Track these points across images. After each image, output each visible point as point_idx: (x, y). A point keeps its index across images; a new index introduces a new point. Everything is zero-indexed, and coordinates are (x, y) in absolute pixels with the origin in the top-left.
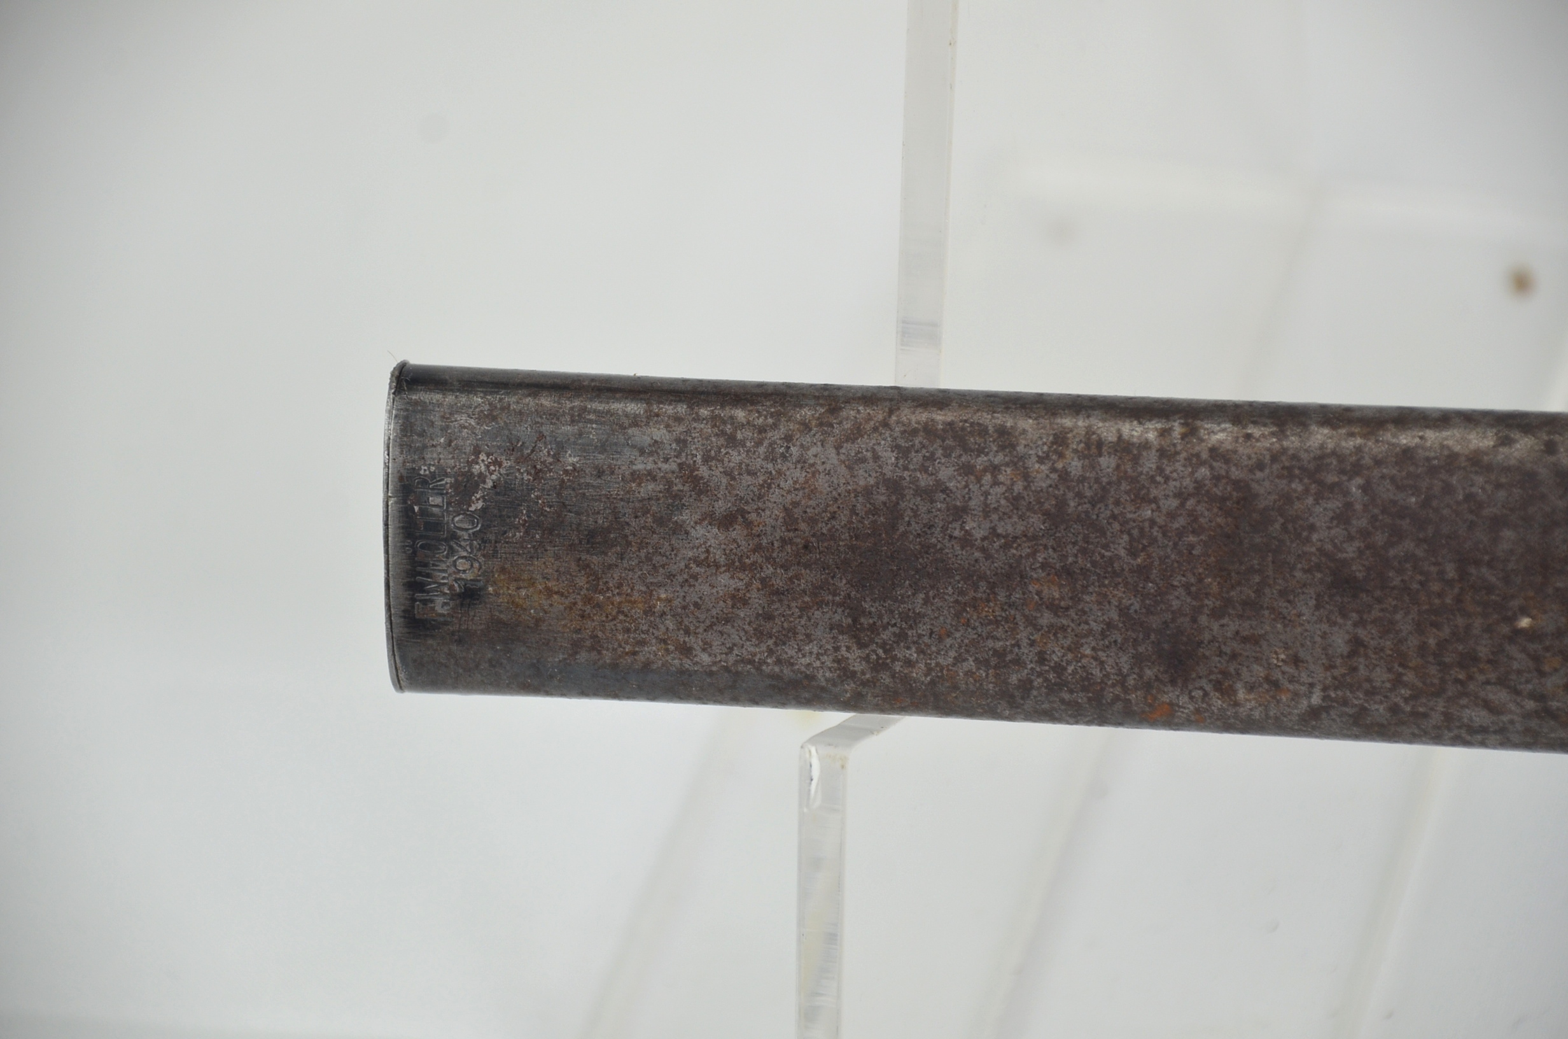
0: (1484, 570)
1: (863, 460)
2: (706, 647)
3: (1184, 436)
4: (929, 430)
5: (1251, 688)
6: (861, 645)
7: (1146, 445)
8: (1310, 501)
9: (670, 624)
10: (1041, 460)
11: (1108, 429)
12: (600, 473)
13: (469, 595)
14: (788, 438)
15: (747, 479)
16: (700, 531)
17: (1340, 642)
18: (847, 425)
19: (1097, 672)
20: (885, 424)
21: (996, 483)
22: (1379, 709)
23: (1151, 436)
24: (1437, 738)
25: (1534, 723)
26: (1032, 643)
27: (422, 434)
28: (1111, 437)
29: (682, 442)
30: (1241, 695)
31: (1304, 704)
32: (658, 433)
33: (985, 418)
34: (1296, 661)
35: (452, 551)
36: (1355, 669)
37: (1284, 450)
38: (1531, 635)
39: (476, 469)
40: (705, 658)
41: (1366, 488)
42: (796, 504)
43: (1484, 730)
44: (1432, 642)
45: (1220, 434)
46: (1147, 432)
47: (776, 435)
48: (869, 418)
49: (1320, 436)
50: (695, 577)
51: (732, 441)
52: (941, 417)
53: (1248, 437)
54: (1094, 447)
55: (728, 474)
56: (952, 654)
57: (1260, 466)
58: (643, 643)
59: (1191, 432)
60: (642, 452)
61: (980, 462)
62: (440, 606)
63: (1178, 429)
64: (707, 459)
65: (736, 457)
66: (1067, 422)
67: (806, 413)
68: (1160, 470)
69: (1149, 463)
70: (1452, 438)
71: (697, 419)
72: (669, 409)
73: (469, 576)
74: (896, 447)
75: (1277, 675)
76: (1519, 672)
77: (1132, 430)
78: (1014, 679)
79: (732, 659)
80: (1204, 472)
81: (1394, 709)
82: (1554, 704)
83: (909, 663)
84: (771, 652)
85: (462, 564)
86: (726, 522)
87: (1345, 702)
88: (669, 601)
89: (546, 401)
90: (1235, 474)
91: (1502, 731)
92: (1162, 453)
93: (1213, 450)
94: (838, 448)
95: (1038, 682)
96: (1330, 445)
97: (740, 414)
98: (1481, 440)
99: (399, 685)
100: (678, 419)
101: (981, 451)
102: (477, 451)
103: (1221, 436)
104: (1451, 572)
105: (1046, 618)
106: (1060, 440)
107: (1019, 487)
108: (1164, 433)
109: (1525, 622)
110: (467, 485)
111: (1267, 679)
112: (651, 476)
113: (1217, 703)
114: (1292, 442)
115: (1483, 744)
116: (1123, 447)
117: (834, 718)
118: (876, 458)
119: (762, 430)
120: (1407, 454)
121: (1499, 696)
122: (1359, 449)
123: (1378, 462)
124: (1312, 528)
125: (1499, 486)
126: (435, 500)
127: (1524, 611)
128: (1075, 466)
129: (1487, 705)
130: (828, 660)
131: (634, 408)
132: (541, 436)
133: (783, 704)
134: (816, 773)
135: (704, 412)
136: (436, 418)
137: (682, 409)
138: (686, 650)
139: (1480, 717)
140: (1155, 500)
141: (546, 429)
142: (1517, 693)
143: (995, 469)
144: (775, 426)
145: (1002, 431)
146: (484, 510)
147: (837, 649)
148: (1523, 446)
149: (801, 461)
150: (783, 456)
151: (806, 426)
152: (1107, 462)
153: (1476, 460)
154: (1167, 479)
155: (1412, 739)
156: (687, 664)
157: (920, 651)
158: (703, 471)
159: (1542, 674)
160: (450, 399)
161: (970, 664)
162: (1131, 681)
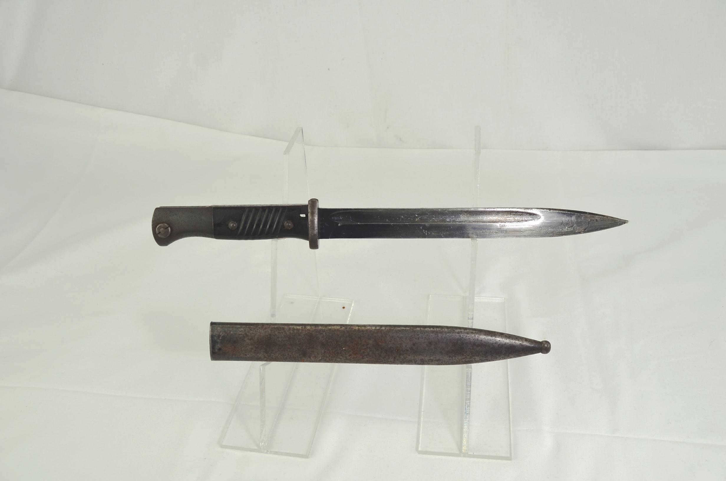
0: (339, 343)
1: (267, 332)
2: (248, 354)
3: (304, 328)
4: (274, 328)
5: (313, 357)
6: (267, 354)
7: (300, 329)
8: (319, 335)
9: (244, 352)
10: (288, 331)
11: (295, 327)
12: (235, 334)
13: (220, 349)
14: (258, 329)
15: (253, 335)
16: (247, 341)
17: (323, 351)
18: (265, 328)
19: (295, 356)
20: (269, 327)
21: (282, 334)
22: (328, 359)
23: (300, 328)
24: (334, 362)
25: (345, 360)
26: (287, 353)
27: (214, 330)
28: (296, 328)
29: (245, 330)
30: (312, 358)
31: (319, 359)
32: (242, 329)
33: (281, 326)
34: (318, 354)
35: (218, 344)
36: (325, 355)
37: (316, 329)
38: (345, 350)
39: (221, 334)
40: (248, 356)
41: (325, 334)
42: (259, 337)
43: (340, 361)
44: (333, 351)
45: (308, 328)
46: (300, 327)
47: (256, 329)
48: (267, 327)
49: (320, 327)
50: (247, 346)
51: (251, 330)
52: (276, 326)
53: (312, 328)
54: (294, 329)
55: (250, 334)
56: (278, 354)
57: (313, 331)
58: (241, 354)
59: (305, 327)
60: (240, 331)
61: (280, 332)
62: (216, 350)
63: (304, 327)
64: (248, 332)
65: (251, 332)
66: (291, 327)
67: (260, 326)
68: (302, 332)
69: (300, 331)
70: (335, 327)
71: (247, 327)
72: (243, 326)
73: (219, 347)
74: (270, 330)
75: (316, 356)
76: (343, 354)
77: (298, 327)
78: (285, 357)
79: (251, 356)
80: (307, 332)
81: (329, 359)
82: (347, 358)
83: (273, 356)
84: (256, 355)
85: (219, 345)
86: (250, 340)
87: (324, 359)
88: (244, 349)
89: (229, 326)
90: (310, 332)
91: (342, 361)
92: (302, 330)
93: (308, 329)
94: (264, 330)
95: (288, 357)
96: (321, 329)
97: (252, 327)
98: (338, 328)
99: (212, 360)
100: (244, 327)
101: (281, 330)
102: (220, 332)
103: (309, 328)
104: (335, 343)
105: (289, 350)
106: (290, 329)
107: (285, 334)
108: (302, 328)
109: (344, 349)
110: (219, 336)
111: (315, 356)
112: (241, 334)
113: (309, 359)
114: (317, 328)
115: (340, 363)
116: (297, 329)
117: (264, 362)
118: (268, 331)
119: (254, 328)
120: (330, 329)
121: (341, 357)
122: (324, 329)
123: (327, 330)
124: (319, 338)
125: (340, 333)
126: (216, 338)
127: (344, 347)
128: (292, 332)
129: (340, 358)
130: (263, 356)
131: (239, 326)
132: (228, 330)
133: (258, 361)
134: (261, 369)
135: (248, 327)
136: (215, 328)
137: (245, 326)
138: (246, 355)
139: (339, 360)
140: (301, 335)
141: (229, 329)
142: (343, 357)
143: (282, 332)
144: (256, 328)
145: (283, 328)
146: (221, 339)
147: (264, 354)
148: (343, 328)
149: (259, 332)
150: (257, 332)
151: (260, 328)
152: (295, 331)
153: (338, 330)
154: (302, 333)
155: (332, 362)
156: (246, 357)
157: (274, 354)
158: (248, 334)
159: (346, 354)
160: (217, 326)
161: (280, 356)
162: (299, 357)
